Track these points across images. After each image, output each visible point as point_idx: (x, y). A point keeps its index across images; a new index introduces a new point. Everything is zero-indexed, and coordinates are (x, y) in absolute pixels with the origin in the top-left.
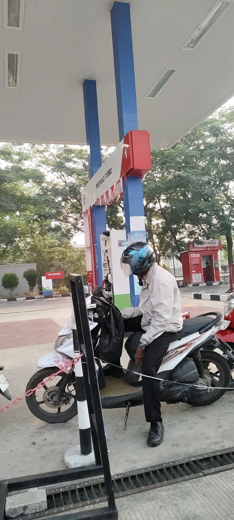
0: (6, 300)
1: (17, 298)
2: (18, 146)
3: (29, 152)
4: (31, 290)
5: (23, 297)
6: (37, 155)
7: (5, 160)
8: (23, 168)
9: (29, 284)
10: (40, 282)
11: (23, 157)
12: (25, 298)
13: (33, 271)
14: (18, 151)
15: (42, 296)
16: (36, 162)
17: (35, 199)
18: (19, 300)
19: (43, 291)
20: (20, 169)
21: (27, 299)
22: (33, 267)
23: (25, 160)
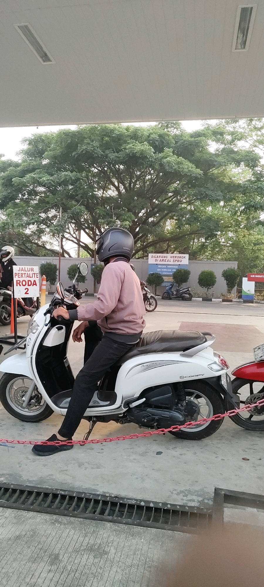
0: (201, 299)
1: (212, 299)
2: (232, 124)
3: (244, 130)
4: (229, 291)
5: (219, 298)
6: (254, 134)
7: (216, 141)
8: (236, 150)
9: (227, 284)
10: (240, 284)
11: (237, 137)
12: (221, 300)
13: (232, 270)
14: (232, 130)
15: (241, 300)
16: (251, 142)
17: (245, 187)
18: (214, 301)
19: (243, 294)
20: (232, 152)
21: (224, 301)
22: (234, 265)
23: (239, 140)
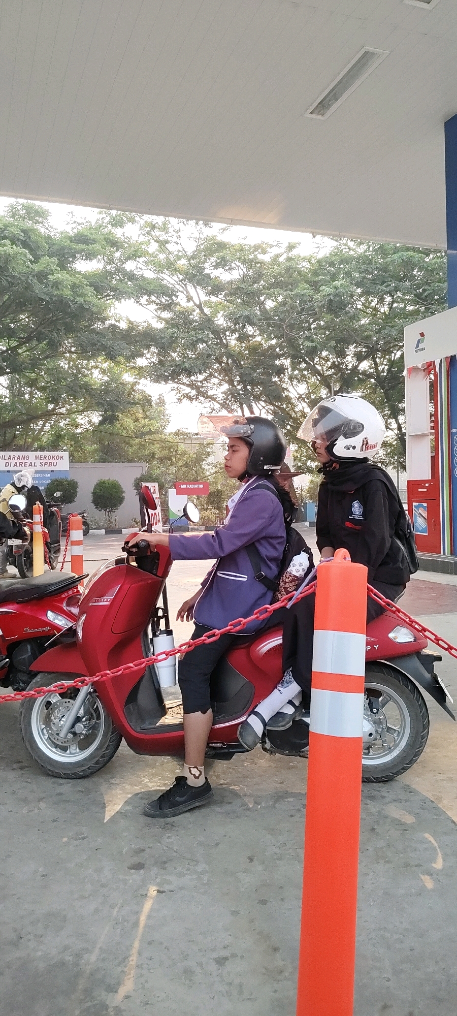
0: (103, 531)
1: (122, 529)
19: (171, 516)
